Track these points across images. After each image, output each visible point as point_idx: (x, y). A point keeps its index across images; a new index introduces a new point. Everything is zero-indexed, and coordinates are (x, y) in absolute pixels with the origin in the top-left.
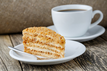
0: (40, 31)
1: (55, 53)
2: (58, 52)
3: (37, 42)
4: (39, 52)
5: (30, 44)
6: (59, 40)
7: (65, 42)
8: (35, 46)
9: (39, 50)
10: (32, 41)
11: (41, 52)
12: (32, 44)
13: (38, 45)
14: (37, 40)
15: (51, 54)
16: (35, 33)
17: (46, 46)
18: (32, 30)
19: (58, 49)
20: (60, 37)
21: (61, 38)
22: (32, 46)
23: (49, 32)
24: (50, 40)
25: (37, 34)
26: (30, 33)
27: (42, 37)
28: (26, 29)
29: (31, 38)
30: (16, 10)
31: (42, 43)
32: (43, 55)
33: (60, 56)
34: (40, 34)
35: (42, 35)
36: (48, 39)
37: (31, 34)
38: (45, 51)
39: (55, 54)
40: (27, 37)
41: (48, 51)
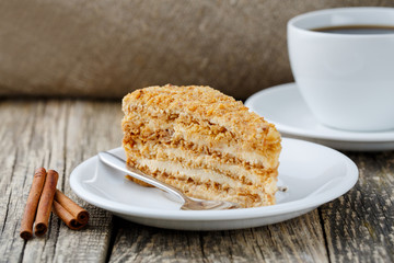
0: (188, 103)
1: (239, 184)
2: (251, 184)
3: (177, 143)
4: (182, 179)
5: (148, 149)
6: (258, 136)
7: (278, 144)
8: (166, 157)
9: (182, 174)
10: (158, 137)
11: (190, 180)
12: (158, 150)
13: (179, 152)
14: (176, 135)
15: (227, 189)
16: (170, 107)
17: (208, 160)
18: (157, 98)
19: (252, 170)
20: (263, 125)
21: (265, 130)
22: (155, 156)
23: (222, 108)
24: (222, 135)
25: (177, 112)
26: (150, 109)
27: (196, 122)
28: (138, 91)
29: (152, 125)
30: (172, 13)
31: (194, 147)
32: (194, 193)
33: (260, 200)
34: (186, 114)
35: (196, 116)
36: (218, 132)
37: (154, 112)
38: (203, 175)
39: (241, 189)
40: (139, 123)
41: (214, 178)
